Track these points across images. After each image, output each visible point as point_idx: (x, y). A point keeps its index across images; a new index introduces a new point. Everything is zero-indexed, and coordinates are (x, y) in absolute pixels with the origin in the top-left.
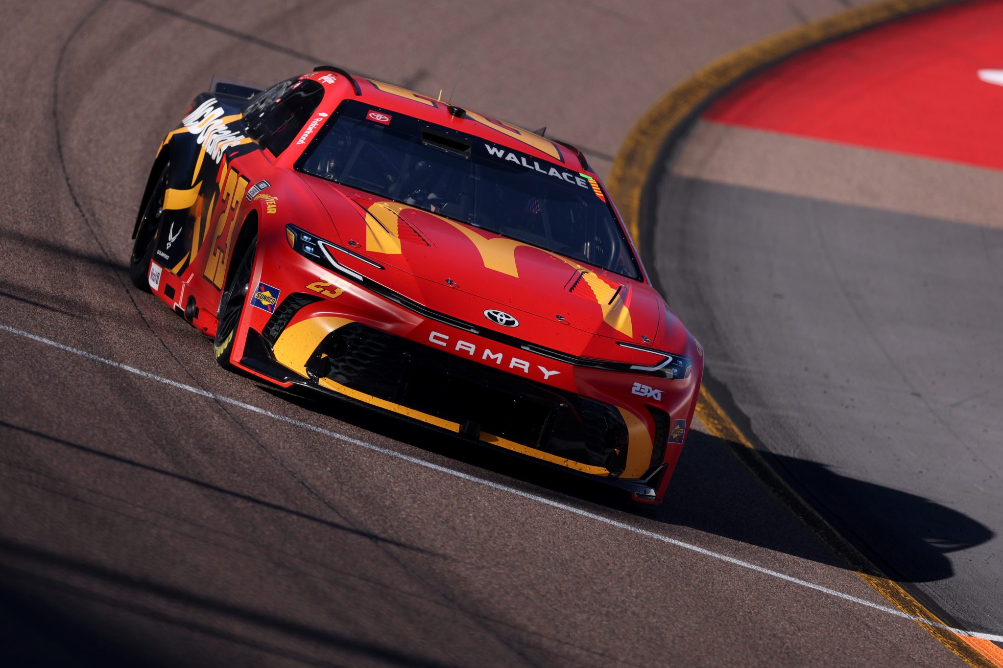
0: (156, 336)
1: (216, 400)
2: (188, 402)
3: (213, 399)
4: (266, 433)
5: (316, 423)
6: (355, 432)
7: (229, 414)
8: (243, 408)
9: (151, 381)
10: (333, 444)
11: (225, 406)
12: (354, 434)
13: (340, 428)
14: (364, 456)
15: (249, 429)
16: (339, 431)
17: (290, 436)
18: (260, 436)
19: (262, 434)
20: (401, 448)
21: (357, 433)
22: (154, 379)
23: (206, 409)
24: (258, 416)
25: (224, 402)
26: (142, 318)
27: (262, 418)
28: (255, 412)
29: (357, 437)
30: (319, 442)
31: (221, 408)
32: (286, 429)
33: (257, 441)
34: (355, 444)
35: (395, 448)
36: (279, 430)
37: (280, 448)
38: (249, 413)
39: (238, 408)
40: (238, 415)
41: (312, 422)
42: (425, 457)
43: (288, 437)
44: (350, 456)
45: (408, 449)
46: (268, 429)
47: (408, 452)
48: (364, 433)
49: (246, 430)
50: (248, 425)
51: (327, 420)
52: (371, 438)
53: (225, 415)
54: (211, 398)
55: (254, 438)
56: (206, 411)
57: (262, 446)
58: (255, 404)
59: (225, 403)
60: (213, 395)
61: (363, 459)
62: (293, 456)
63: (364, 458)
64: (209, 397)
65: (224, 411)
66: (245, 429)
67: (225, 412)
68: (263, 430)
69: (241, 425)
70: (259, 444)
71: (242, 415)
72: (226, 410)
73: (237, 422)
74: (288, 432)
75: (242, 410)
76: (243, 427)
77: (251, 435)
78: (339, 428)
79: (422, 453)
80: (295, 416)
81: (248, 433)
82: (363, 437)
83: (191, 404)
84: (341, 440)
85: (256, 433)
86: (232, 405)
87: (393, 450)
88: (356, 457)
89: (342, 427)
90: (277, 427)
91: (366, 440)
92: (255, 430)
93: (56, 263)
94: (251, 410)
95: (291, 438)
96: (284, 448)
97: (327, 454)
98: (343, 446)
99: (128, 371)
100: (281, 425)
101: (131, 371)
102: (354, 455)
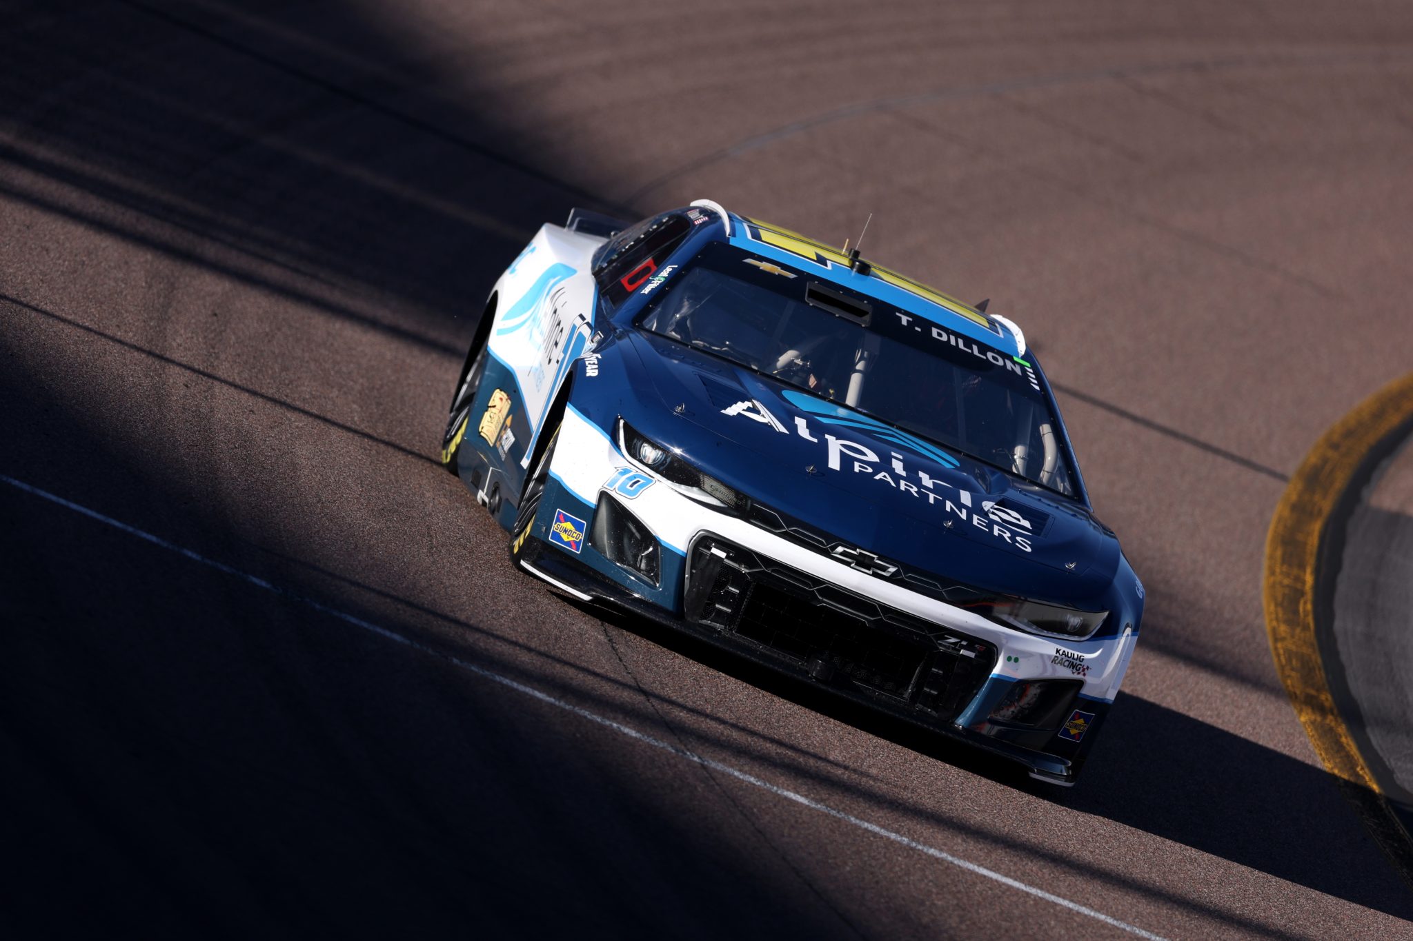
0: (630, 673)
1: (702, 765)
2: (664, 765)
3: (698, 763)
4: (767, 814)
5: (837, 805)
6: (890, 822)
7: (718, 784)
8: (740, 779)
9: (615, 733)
10: (859, 836)
11: (715, 774)
12: (889, 824)
13: (871, 815)
14: (899, 855)
15: (744, 807)
16: (869, 819)
17: (800, 821)
18: (757, 818)
19: (761, 815)
20: (952, 847)
21: (893, 823)
22: (620, 731)
23: (687, 776)
24: (759, 790)
25: (713, 768)
26: (613, 647)
27: (763, 794)
28: (754, 784)
29: (892, 828)
30: (839, 831)
31: (708, 776)
32: (795, 811)
33: (753, 824)
34: (888, 838)
35: (943, 847)
37: (783, 836)
38: (746, 786)
39: (732, 778)
40: (730, 787)
41: (832, 804)
42: (984, 862)
43: (796, 822)
44: (880, 853)
45: (961, 850)
46: (770, 808)
47: (962, 854)
48: (903, 824)
49: (740, 808)
50: (743, 802)
51: (853, 804)
52: (911, 832)
53: (713, 785)
54: (695, 762)
55: (749, 820)
56: (687, 778)
57: (760, 832)
58: (756, 774)
59: (715, 770)
60: (700, 758)
61: (897, 860)
62: (801, 847)
63: (900, 858)
64: (692, 761)
65: (712, 781)
66: (737, 807)
67: (712, 783)
68: (763, 810)
69: (733, 801)
70: (756, 828)
71: (736, 787)
72: (714, 780)
73: (728, 797)
74: (798, 816)
75: (736, 780)
76: (735, 804)
77: (745, 815)
78: (868, 814)
79: (981, 856)
80: (810, 794)
81: (741, 812)
82: (901, 829)
83: (667, 768)
84: (870, 831)
85: (753, 814)
86: (723, 774)
87: (941, 850)
88: (888, 855)
89: (873, 814)
90: (783, 807)
91: (905, 834)
92: (752, 809)
93: (502, 565)
94: (750, 782)
95: (801, 824)
96: (790, 836)
97: (849, 849)
98: (872, 839)
99: (585, 717)
100: (788, 805)
101: (589, 717)
102: (885, 853)
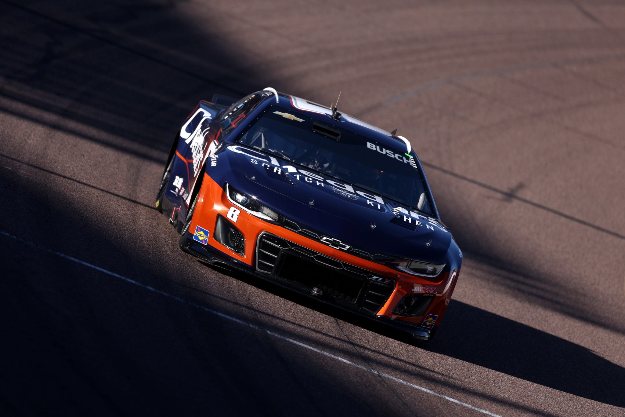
0: (346, 335)
1: (379, 375)
2: (362, 376)
3: (377, 374)
4: (408, 396)
5: (439, 391)
6: (463, 398)
7: (386, 384)
8: (395, 381)
9: (340, 362)
10: (449, 405)
11: (385, 379)
12: (462, 399)
13: (454, 395)
14: (467, 413)
15: (398, 393)
16: (453, 397)
17: (423, 399)
18: (404, 398)
19: (405, 397)
20: (491, 409)
21: (464, 399)
22: (342, 361)
23: (372, 380)
24: (404, 386)
25: (384, 376)
27: (406, 387)
28: (402, 383)
29: (464, 401)
30: (440, 403)
31: (381, 380)
32: (421, 395)
33: (402, 401)
34: (462, 406)
35: (487, 409)
36: (416, 395)
37: (416, 406)
38: (399, 384)
39: (392, 380)
40: (392, 385)
41: (437, 391)
42: (505, 415)
43: (421, 399)
44: (459, 412)
45: (495, 410)
46: (409, 394)
47: (495, 412)
48: (468, 399)
50: (397, 391)
51: (446, 390)
52: (472, 402)
53: (384, 384)
54: (376, 374)
55: (400, 399)
56: (372, 381)
57: (405, 404)
58: (403, 379)
59: (384, 377)
60: (377, 372)
61: (467, 415)
62: (424, 411)
63: (467, 414)
64: (375, 373)
65: (383, 382)
66: (395, 393)
68: (406, 394)
69: (393, 391)
70: (403, 403)
71: (394, 385)
72: (384, 382)
73: (391, 389)
74: (422, 396)
75: (394, 382)
76: (394, 392)
77: (399, 397)
78: (453, 395)
79: (503, 412)
80: (427, 387)
81: (397, 396)
82: (468, 401)
83: (363, 377)
84: (454, 403)
85: (402, 396)
86: (388, 379)
87: (486, 410)
88: (462, 413)
89: (455, 395)
90: (415, 393)
91: (469, 403)
92: (401, 394)
94: (400, 382)
95: (423, 400)
96: (418, 405)
97: (445, 411)
98: (455, 406)
99: (327, 356)
100: (417, 392)
101: (328, 355)
102: (461, 412)
